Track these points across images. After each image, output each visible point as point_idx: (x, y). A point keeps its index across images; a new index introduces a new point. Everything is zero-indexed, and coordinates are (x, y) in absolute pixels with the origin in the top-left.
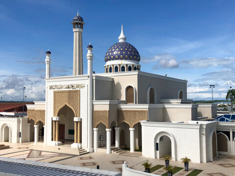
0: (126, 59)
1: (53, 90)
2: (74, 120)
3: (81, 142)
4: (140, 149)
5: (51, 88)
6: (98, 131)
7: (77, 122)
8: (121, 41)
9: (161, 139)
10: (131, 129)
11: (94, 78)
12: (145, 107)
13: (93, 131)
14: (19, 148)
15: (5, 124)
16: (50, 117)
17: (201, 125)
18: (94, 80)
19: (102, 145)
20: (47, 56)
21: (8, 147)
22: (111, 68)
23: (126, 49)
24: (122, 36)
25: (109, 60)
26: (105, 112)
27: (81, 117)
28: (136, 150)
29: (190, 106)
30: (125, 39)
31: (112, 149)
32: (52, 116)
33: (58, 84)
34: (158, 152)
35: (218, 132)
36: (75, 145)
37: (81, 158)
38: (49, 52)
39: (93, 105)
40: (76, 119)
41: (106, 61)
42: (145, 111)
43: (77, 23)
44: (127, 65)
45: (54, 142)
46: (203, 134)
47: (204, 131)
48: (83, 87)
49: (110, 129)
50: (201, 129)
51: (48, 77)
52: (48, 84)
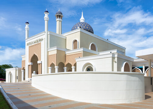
1: (28, 46)
2: (38, 63)
7: (40, 64)
10: (73, 67)
11: (49, 33)
12: (81, 50)
13: (48, 69)
15: (10, 72)
18: (49, 35)
20: (27, 25)
27: (41, 61)
33: (30, 41)
38: (28, 23)
39: (48, 52)
40: (38, 62)
42: (81, 53)
46: (115, 62)
47: (116, 60)
48: (42, 40)
49: (57, 67)
50: (113, 58)
51: (26, 38)
52: (26, 43)
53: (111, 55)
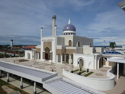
0: (72, 30)
1: (43, 41)
3: (52, 60)
4: (72, 63)
5: (42, 41)
6: (58, 56)
7: (51, 53)
8: (69, 24)
9: (80, 60)
10: (70, 56)
11: (57, 37)
12: (75, 48)
13: (56, 56)
14: (32, 61)
15: (29, 53)
16: (42, 51)
17: (95, 55)
19: (59, 61)
20: (41, 29)
21: (28, 61)
22: (65, 34)
23: (70, 27)
24: (69, 22)
25: (64, 31)
26: (60, 49)
27: (52, 51)
28: (71, 64)
29: (92, 48)
30: (70, 23)
31: (63, 63)
32: (43, 50)
33: (45, 39)
34: (79, 65)
35: (102, 58)
36: (50, 61)
37: (51, 66)
39: (56, 47)
40: (50, 52)
41: (63, 31)
42: (75, 50)
43: (54, 18)
44: (71, 32)
45: (43, 60)
46: (95, 59)
47: (96, 58)
48: (53, 40)
49: (62, 56)
50: (95, 57)
51: (41, 37)
52: (42, 39)
53: (94, 56)
